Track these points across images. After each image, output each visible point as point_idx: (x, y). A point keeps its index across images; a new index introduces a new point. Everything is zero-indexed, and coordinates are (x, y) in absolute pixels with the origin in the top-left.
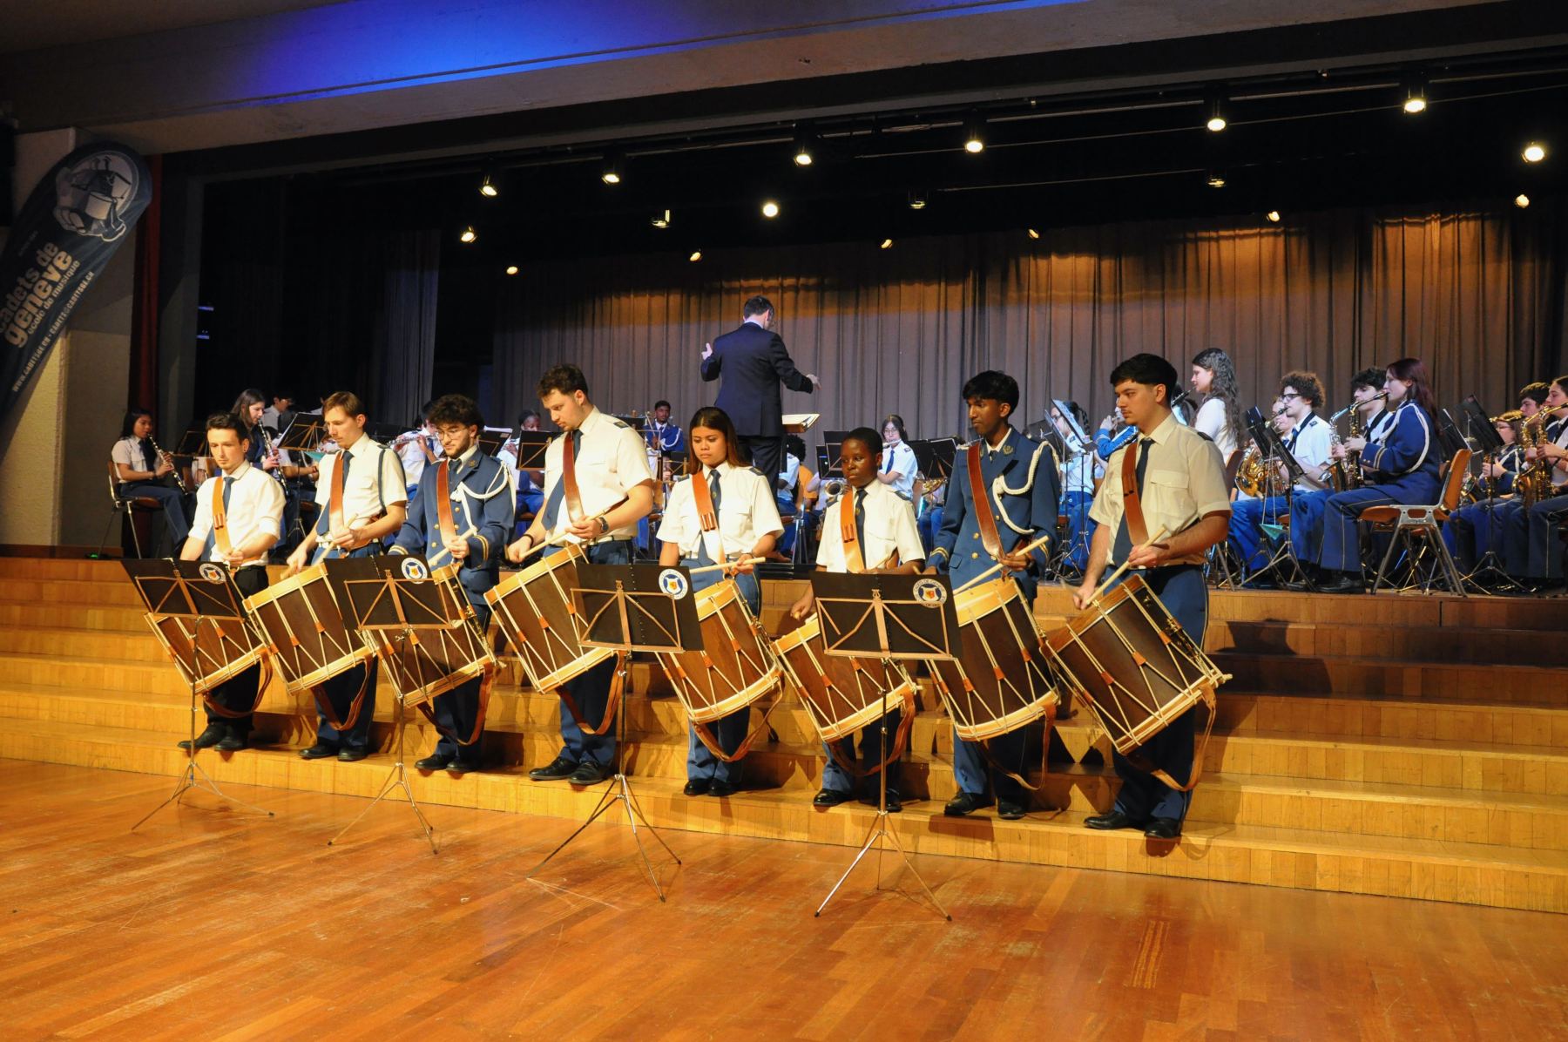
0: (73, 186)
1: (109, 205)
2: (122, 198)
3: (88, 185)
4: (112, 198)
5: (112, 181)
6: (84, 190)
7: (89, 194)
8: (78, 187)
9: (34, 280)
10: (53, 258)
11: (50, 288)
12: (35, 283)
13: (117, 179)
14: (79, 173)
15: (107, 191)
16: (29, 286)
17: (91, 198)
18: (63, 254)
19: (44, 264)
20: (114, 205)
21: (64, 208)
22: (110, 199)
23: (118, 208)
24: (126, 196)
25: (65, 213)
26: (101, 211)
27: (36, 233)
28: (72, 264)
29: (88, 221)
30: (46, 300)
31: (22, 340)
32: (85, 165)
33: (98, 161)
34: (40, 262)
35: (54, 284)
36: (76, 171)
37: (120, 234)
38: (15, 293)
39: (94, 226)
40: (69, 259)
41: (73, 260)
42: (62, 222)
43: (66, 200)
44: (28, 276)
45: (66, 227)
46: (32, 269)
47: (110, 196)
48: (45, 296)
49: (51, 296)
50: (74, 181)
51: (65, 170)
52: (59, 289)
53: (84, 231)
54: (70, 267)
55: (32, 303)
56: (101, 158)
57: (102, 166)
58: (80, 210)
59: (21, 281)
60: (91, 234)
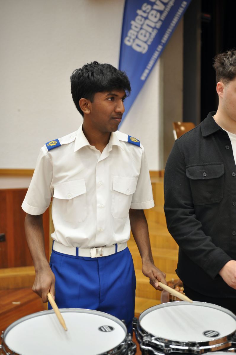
9: (148, 11)
11: (158, 15)
12: (148, 13)
16: (145, 15)
30: (156, 23)
31: (144, 48)
35: (161, 12)
44: (144, 8)
48: (156, 20)
49: (160, 20)
52: (165, 14)
55: (148, 25)
59: (139, 12)
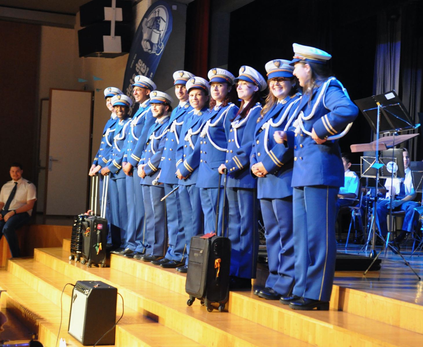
0: (148, 27)
1: (159, 34)
2: (163, 30)
3: (152, 26)
4: (160, 31)
5: (160, 22)
6: (151, 29)
7: (153, 31)
8: (149, 28)
10: (141, 67)
13: (162, 21)
14: (150, 20)
15: (158, 28)
17: (153, 33)
18: (144, 64)
19: (138, 71)
20: (160, 34)
21: (145, 40)
22: (158, 32)
23: (161, 35)
24: (164, 29)
25: (145, 42)
26: (155, 39)
27: (136, 55)
28: (146, 70)
29: (152, 44)
32: (152, 16)
33: (156, 12)
34: (137, 69)
36: (150, 18)
37: (162, 50)
38: (129, 88)
39: (154, 48)
40: (145, 67)
41: (147, 67)
42: (144, 47)
43: (145, 36)
45: (145, 50)
46: (134, 74)
47: (158, 30)
50: (148, 25)
51: (146, 19)
53: (150, 51)
54: (146, 71)
56: (157, 10)
57: (157, 15)
58: (149, 41)
59: (131, 81)
60: (153, 52)
